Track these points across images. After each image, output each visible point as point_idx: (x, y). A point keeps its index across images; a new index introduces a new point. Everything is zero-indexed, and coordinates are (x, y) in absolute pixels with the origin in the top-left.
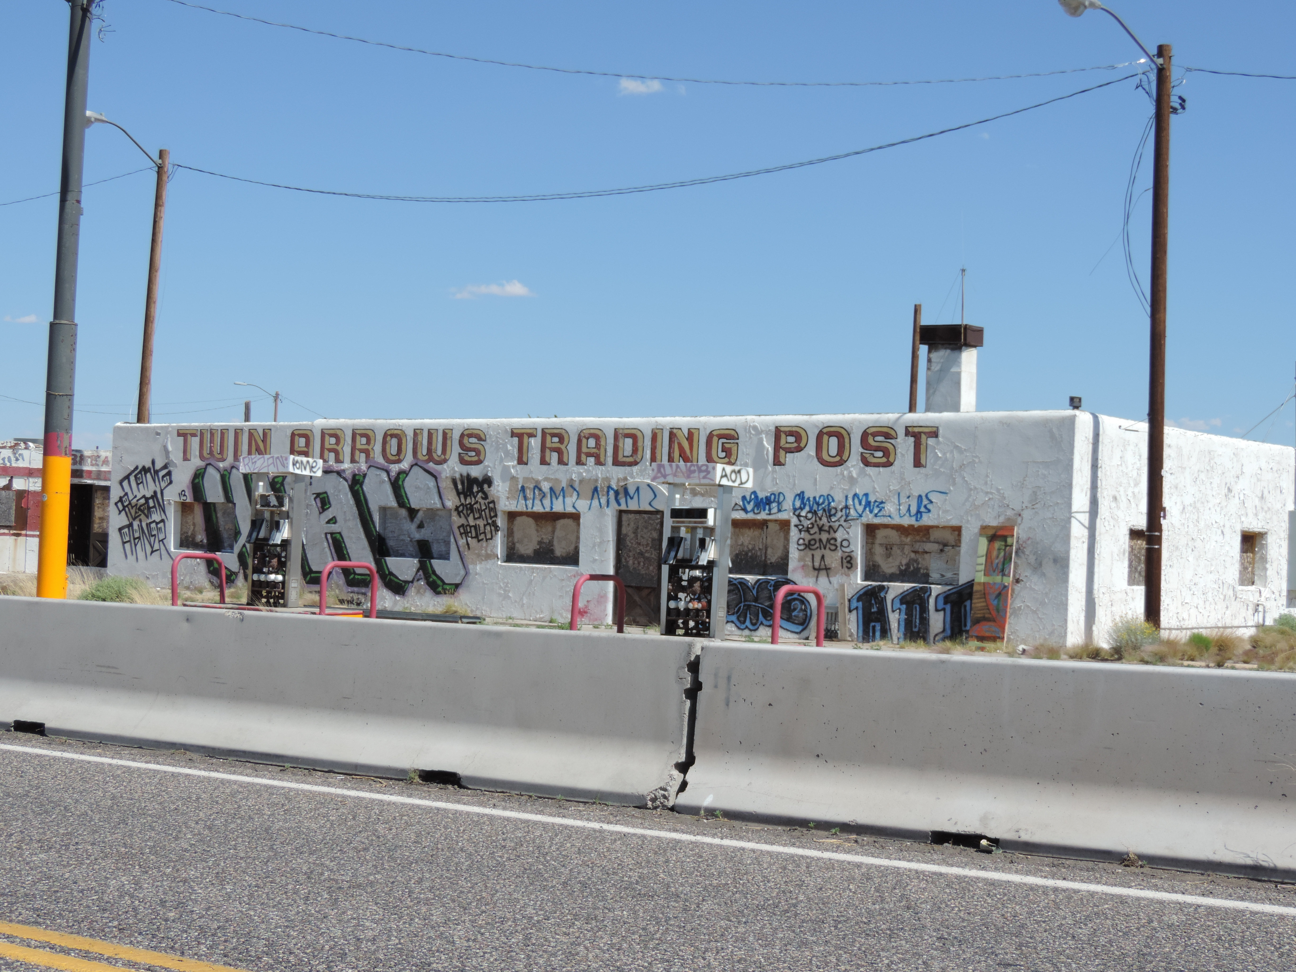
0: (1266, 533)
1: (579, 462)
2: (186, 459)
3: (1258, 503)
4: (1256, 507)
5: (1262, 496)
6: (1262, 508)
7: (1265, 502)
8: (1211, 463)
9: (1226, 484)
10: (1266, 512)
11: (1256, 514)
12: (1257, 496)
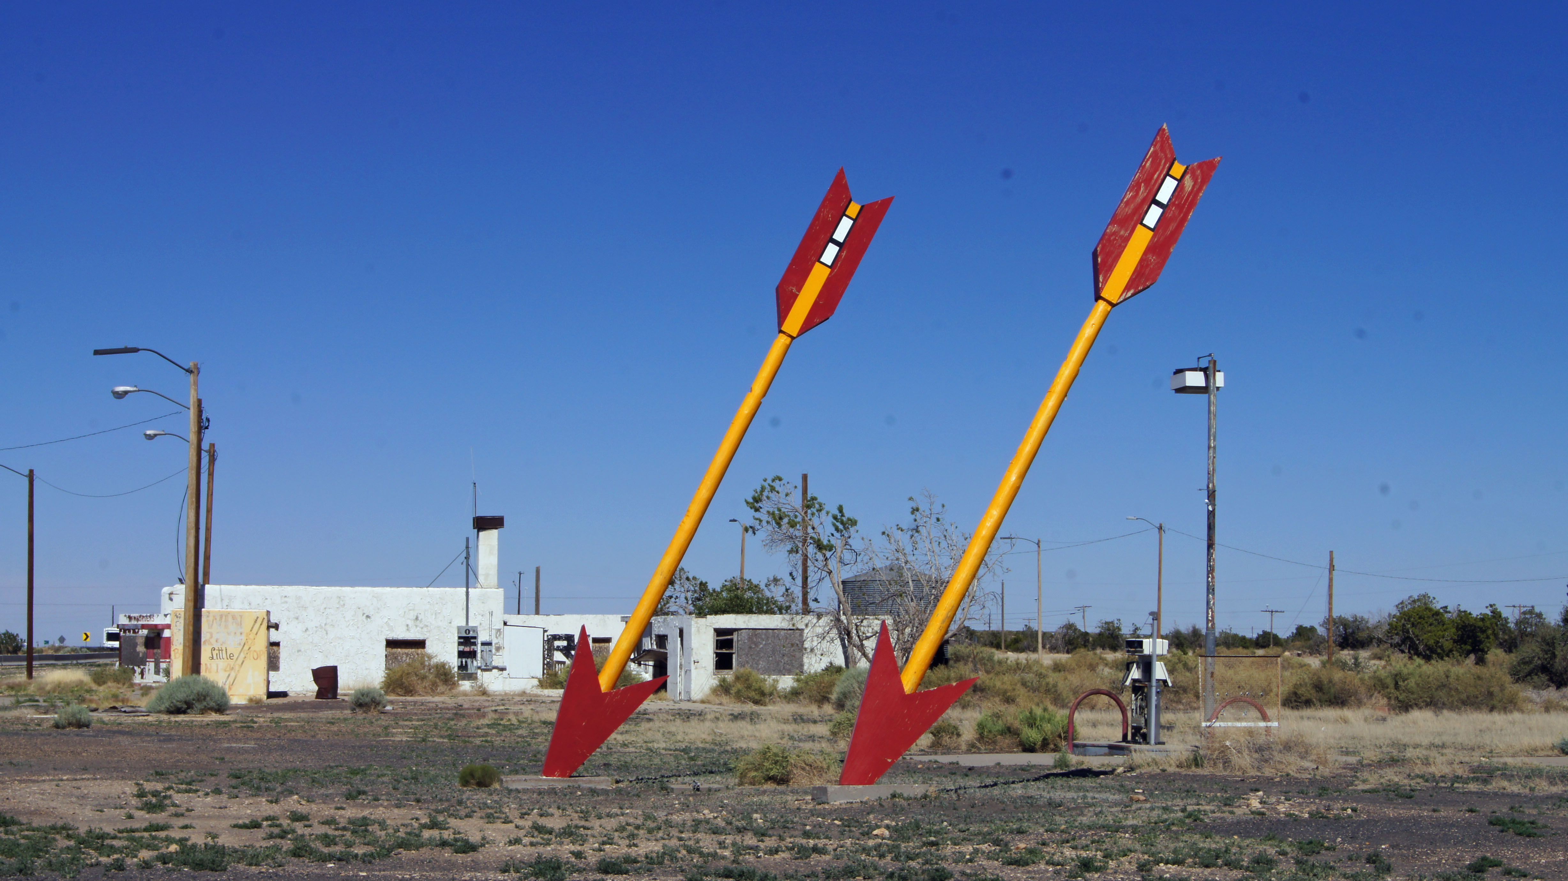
3: (410, 623)
4: (407, 625)
5: (417, 618)
6: (417, 626)
7: (421, 621)
8: (342, 603)
9: (364, 614)
10: (422, 628)
11: (408, 630)
12: (409, 619)
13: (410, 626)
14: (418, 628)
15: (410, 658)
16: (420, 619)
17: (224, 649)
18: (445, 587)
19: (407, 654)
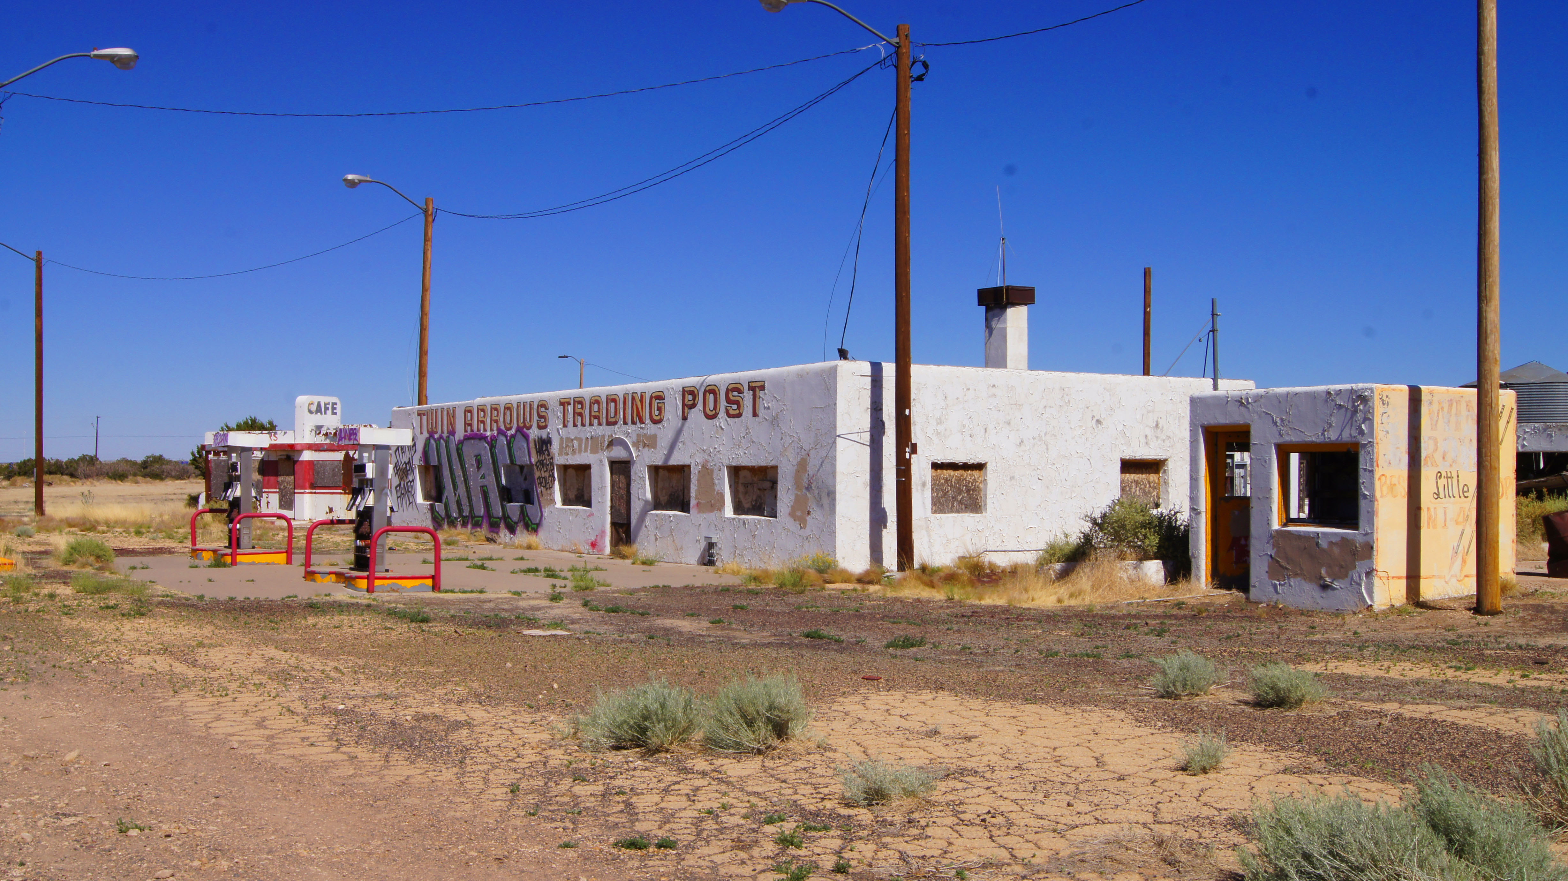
0: (1166, 460)
1: (591, 424)
2: (422, 433)
3: (1149, 432)
4: (1146, 436)
5: (1157, 425)
6: (1157, 437)
7: (1162, 431)
8: (1066, 399)
9: (1093, 417)
10: (1164, 441)
11: (1147, 443)
12: (1147, 426)
13: (1149, 437)
14: (1159, 441)
15: (1140, 489)
16: (1160, 425)
17: (1454, 475)
18: (1187, 377)
19: (1137, 483)
